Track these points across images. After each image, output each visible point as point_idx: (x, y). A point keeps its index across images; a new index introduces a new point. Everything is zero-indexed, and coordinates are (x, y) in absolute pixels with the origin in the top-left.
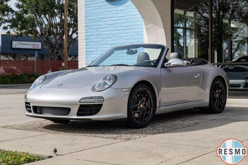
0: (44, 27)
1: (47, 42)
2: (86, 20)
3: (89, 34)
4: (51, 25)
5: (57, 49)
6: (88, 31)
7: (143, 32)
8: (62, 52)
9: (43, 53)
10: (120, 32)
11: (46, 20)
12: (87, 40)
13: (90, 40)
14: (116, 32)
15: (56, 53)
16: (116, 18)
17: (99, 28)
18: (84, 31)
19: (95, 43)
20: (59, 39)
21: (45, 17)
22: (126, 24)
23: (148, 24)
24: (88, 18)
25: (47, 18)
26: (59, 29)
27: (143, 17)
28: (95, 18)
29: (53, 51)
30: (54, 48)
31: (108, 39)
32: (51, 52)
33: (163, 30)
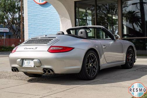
0: (9, 20)
1: (11, 28)
2: (28, 15)
3: (30, 23)
4: (13, 19)
5: (17, 32)
6: (30, 21)
7: (59, 22)
8: (20, 33)
9: (10, 34)
10: (47, 22)
11: (10, 15)
12: (29, 27)
13: (31, 27)
14: (45, 22)
15: (17, 34)
16: (45, 14)
17: (36, 20)
18: (28, 22)
19: (34, 29)
20: (18, 26)
21: (10, 14)
22: (50, 18)
23: (62, 17)
24: (30, 14)
25: (11, 15)
26: (18, 21)
27: (59, 14)
28: (33, 14)
29: (14, 33)
30: (15, 31)
31: (41, 26)
32: (13, 34)
33: (70, 21)
